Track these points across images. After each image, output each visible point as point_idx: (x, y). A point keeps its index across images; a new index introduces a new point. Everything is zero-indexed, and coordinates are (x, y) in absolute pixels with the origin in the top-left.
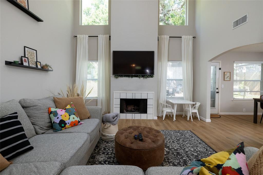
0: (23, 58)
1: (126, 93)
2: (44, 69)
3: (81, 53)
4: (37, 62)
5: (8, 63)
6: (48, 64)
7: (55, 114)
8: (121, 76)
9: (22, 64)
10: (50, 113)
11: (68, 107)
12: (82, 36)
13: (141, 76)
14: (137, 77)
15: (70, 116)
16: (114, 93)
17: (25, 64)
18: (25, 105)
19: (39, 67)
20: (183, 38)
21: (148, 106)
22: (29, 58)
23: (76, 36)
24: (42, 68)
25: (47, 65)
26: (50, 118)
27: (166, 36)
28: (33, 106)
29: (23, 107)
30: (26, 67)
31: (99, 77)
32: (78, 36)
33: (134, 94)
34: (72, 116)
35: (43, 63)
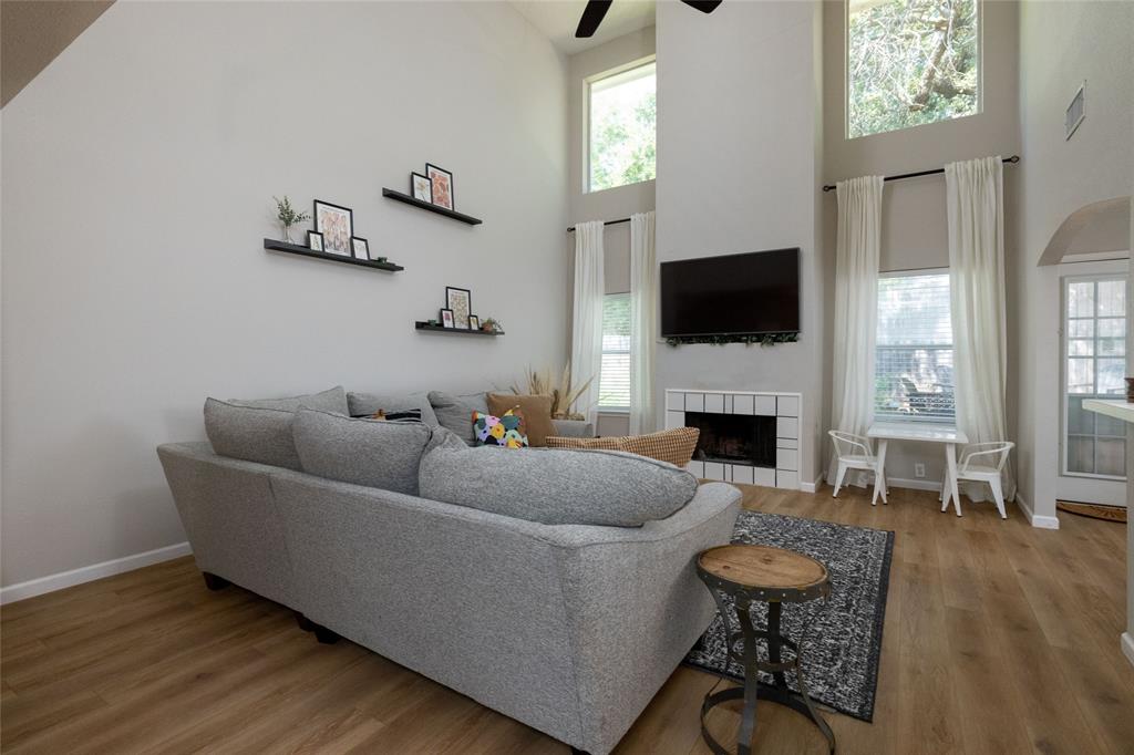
0: (444, 312)
1: (704, 394)
2: (486, 331)
3: (586, 276)
4: (470, 315)
5: (420, 326)
6: (494, 318)
7: (482, 424)
8: (689, 341)
9: (441, 325)
10: (475, 421)
11: (509, 413)
12: (587, 224)
13: (754, 338)
14: (740, 341)
15: (506, 430)
16: (667, 394)
17: (448, 324)
18: (436, 403)
19: (475, 327)
20: (951, 170)
21: (779, 443)
22: (455, 310)
23: (574, 229)
24: (482, 329)
25: (491, 323)
26: (474, 432)
27: (867, 179)
28: (448, 406)
29: (434, 406)
30: (448, 330)
31: (633, 346)
32: (577, 226)
33: (728, 399)
34: (511, 432)
35: (483, 318)
